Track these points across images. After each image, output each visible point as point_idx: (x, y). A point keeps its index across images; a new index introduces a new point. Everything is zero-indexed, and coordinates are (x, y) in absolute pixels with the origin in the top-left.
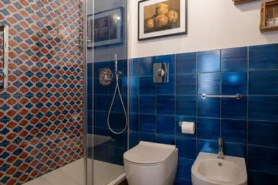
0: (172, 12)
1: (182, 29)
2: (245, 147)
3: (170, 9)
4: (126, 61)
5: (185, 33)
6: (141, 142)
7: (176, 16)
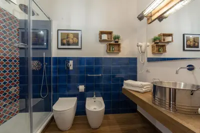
0: (75, 39)
1: (79, 47)
2: (101, 93)
3: (74, 37)
4: (50, 58)
5: (81, 49)
6: (60, 98)
7: (77, 41)
